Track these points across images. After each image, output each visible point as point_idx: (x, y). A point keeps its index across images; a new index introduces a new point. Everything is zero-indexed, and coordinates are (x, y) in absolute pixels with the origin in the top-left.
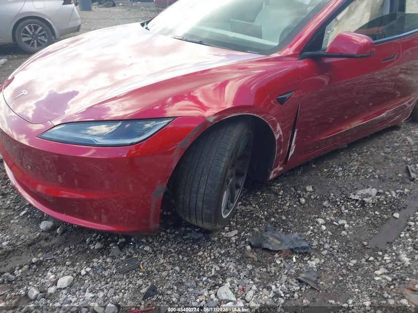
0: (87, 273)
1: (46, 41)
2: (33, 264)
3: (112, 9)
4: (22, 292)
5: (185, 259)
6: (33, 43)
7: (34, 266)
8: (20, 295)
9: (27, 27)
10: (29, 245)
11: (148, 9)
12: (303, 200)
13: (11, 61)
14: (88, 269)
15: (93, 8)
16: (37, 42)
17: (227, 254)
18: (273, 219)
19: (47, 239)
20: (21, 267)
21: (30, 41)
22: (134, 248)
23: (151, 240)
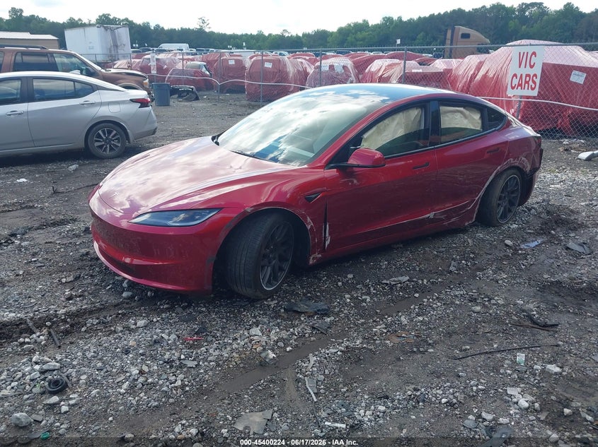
0: (158, 321)
1: (119, 145)
2: (119, 314)
3: (195, 104)
4: (112, 328)
5: (232, 316)
6: (106, 147)
7: (120, 316)
8: (111, 330)
9: (100, 132)
10: (115, 306)
11: (238, 103)
12: (340, 284)
13: (83, 167)
14: (159, 319)
15: (171, 103)
16: (110, 146)
17: (265, 314)
18: (309, 295)
19: (127, 303)
20: (111, 316)
21: (103, 145)
22: (193, 310)
23: (207, 305)
